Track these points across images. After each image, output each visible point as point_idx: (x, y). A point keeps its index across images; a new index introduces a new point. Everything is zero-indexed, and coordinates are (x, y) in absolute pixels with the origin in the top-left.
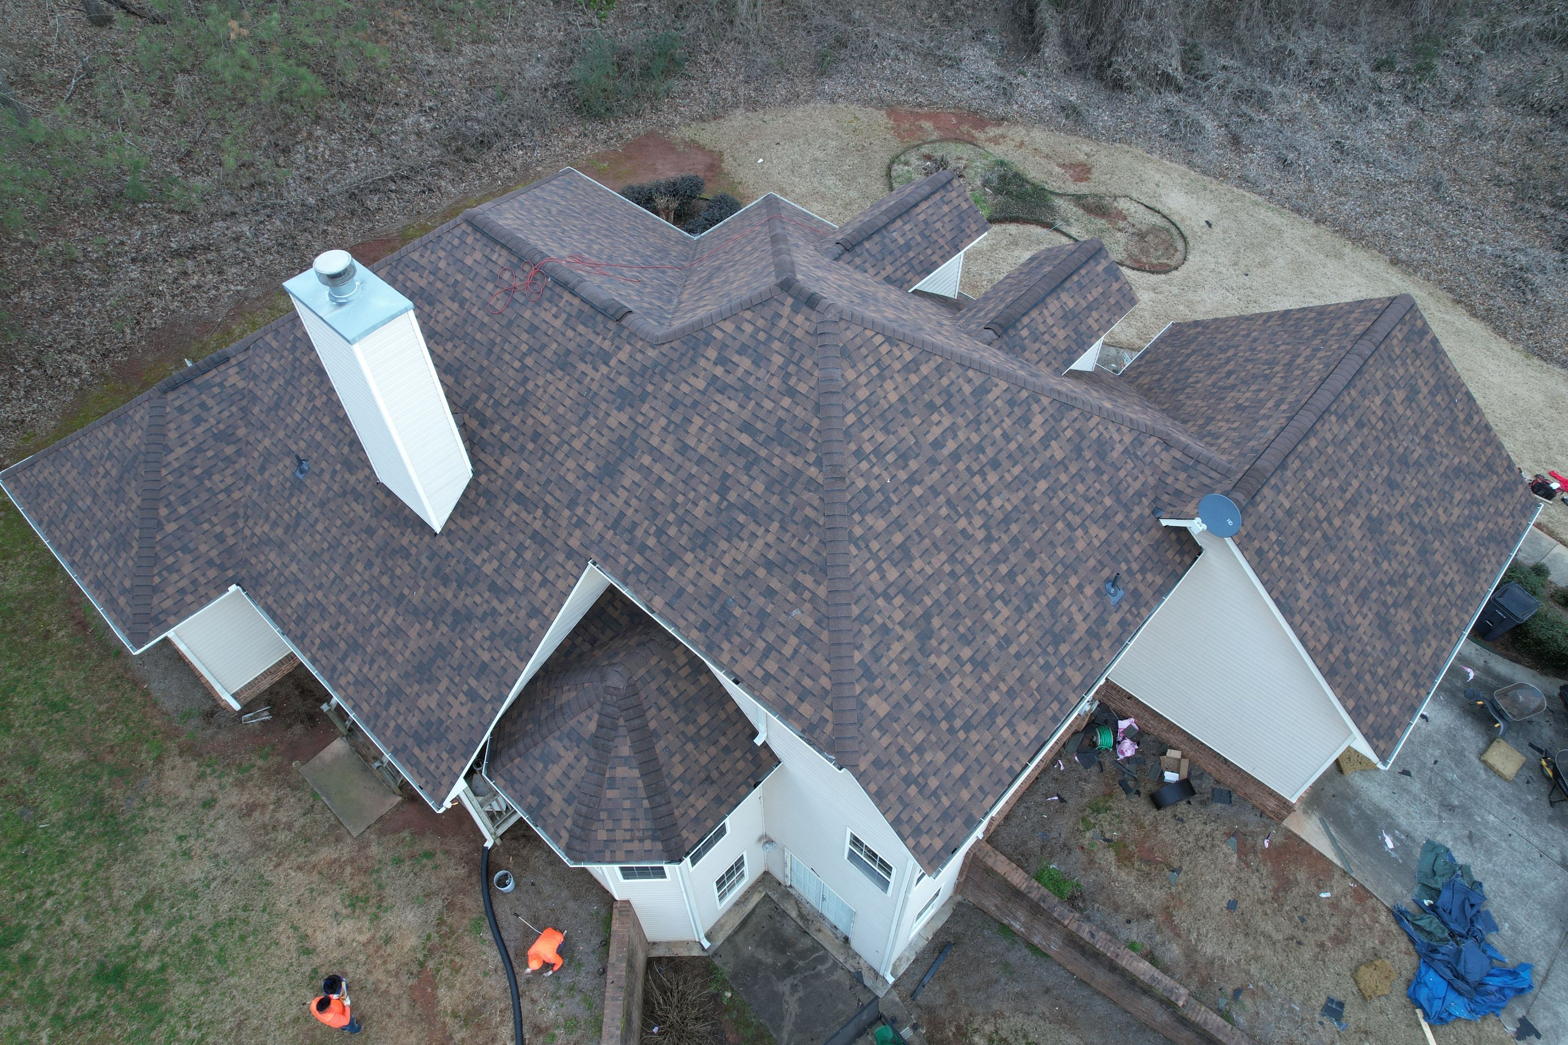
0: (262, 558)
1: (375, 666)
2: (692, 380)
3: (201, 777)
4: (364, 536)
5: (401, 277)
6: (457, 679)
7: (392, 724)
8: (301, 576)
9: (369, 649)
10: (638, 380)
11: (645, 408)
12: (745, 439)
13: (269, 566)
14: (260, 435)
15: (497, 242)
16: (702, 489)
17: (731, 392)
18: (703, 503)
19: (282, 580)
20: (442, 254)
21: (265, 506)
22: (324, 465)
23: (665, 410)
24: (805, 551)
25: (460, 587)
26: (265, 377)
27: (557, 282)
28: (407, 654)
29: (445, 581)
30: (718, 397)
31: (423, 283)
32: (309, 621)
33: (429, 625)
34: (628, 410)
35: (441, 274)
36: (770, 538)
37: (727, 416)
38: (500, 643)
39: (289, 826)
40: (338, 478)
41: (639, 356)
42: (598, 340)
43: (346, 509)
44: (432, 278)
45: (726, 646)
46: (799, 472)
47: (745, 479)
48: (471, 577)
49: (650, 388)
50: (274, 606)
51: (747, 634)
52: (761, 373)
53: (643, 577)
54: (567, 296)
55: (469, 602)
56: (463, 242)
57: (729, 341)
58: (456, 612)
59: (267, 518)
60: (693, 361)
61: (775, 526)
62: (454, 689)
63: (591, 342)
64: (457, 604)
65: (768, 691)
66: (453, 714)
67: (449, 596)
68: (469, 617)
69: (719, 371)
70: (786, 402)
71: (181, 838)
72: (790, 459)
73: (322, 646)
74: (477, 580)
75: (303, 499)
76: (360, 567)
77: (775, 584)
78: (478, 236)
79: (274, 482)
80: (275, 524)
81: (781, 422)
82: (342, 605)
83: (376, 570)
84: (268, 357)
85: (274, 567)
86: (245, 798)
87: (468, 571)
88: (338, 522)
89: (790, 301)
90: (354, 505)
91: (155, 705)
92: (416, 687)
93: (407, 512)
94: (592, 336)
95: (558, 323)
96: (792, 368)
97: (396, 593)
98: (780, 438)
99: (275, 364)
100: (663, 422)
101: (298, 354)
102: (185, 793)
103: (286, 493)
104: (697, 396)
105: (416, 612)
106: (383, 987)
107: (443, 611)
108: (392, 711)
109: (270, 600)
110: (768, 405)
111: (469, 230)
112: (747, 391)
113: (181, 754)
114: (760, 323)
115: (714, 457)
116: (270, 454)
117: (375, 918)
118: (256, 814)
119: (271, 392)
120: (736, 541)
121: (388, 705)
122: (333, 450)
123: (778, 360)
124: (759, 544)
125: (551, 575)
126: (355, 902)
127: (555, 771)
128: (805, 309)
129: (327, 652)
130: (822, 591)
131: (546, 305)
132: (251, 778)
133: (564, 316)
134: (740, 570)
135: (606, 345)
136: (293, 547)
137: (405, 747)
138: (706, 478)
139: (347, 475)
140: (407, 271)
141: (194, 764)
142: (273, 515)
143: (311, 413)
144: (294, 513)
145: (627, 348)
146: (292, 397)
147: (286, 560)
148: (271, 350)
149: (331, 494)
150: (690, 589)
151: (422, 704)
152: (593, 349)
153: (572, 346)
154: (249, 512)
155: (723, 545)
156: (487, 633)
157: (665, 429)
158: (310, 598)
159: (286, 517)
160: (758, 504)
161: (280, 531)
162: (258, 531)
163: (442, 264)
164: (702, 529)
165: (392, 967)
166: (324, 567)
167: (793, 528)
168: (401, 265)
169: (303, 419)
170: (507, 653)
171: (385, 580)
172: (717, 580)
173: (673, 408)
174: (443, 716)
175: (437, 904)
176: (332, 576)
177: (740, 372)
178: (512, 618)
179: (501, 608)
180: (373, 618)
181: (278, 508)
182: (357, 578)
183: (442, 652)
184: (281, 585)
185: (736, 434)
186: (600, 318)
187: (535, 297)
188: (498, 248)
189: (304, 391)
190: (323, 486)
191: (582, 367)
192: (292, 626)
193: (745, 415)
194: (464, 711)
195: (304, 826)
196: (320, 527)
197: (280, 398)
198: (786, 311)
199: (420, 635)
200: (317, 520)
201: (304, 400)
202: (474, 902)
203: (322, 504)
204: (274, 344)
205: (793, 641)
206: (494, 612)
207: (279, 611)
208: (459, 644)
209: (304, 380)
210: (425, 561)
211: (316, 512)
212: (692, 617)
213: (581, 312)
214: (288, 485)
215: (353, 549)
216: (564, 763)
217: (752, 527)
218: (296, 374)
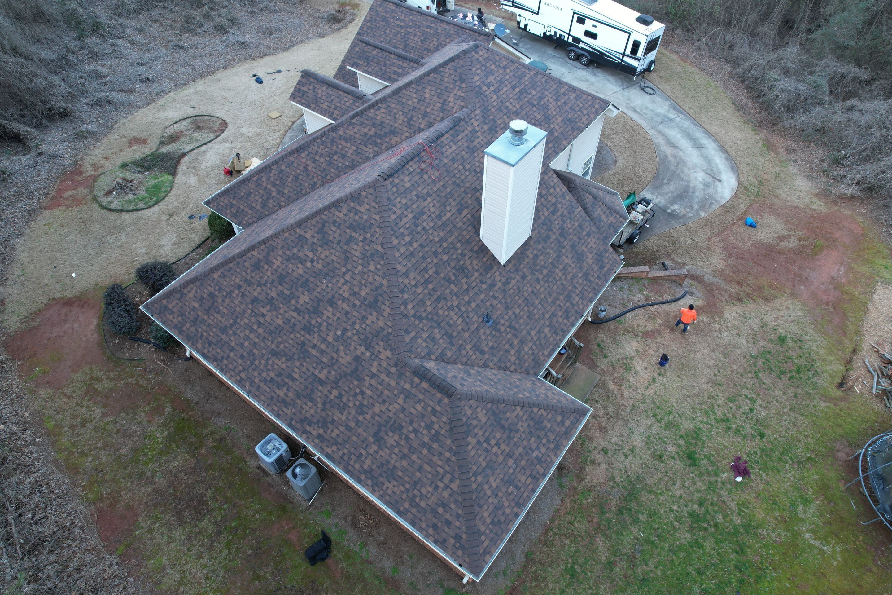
0: (526, 357)
1: (577, 285)
2: (492, 100)
3: (593, 462)
4: (525, 282)
5: (402, 230)
6: (583, 241)
7: (596, 280)
8: (537, 328)
9: (570, 288)
10: (487, 121)
11: (499, 122)
12: (517, 90)
13: (530, 352)
14: (464, 353)
15: (403, 166)
16: (531, 112)
17: (501, 87)
18: (535, 114)
19: (538, 343)
20: (398, 199)
21: (501, 353)
22: (488, 304)
23: (501, 114)
24: (555, 87)
25: (552, 230)
26: (431, 345)
27: (435, 141)
28: (573, 265)
29: (548, 237)
30: (501, 93)
31: (410, 216)
32: (557, 325)
33: (564, 250)
34: (498, 129)
35: (409, 203)
36: (550, 96)
37: (508, 93)
38: (572, 216)
39: (605, 408)
40: (497, 294)
41: (477, 117)
42: (467, 132)
43: (512, 291)
44: (409, 210)
45: (579, 124)
46: (531, 77)
47: (530, 96)
48: (549, 223)
49: (492, 117)
50: (549, 350)
51: (576, 116)
52: (496, 74)
53: (556, 145)
54: (443, 139)
55: (557, 227)
56: (396, 186)
57: (482, 80)
58: (560, 235)
59: (508, 351)
60: (486, 96)
61: (546, 93)
62: (586, 244)
63: (466, 135)
64: (557, 234)
65: (592, 116)
66: (594, 246)
67: (554, 237)
68: (562, 229)
69: (492, 88)
70: (508, 71)
71: (626, 457)
72: (526, 78)
73: (567, 318)
74: (550, 220)
75: (502, 322)
76: (538, 287)
77: (563, 101)
78: (396, 175)
79: (491, 344)
80: (511, 345)
81: (514, 75)
82: (552, 302)
83: (541, 277)
84: (420, 341)
85: (531, 348)
86: (597, 434)
87: (546, 225)
88: (517, 298)
89: (473, 53)
90: (511, 285)
91: (558, 510)
92: (585, 264)
93: (519, 252)
94: (464, 134)
95: (454, 148)
96: (497, 63)
97: (551, 266)
98: (520, 78)
99: (425, 335)
100: (505, 117)
101: (424, 315)
102: (603, 466)
103: (498, 335)
104: (499, 100)
105: (559, 257)
106: (655, 349)
107: (559, 242)
108: (592, 279)
109: (546, 353)
110: (507, 77)
111: (391, 180)
112: (501, 82)
113: (583, 479)
114: (478, 66)
115: (521, 103)
116: (474, 346)
117: (631, 359)
118: (604, 425)
119: (441, 341)
120: (549, 108)
121: (590, 281)
122: (482, 296)
123: (493, 67)
124: (551, 100)
125: (552, 184)
126: (628, 368)
127: (603, 217)
128: (478, 49)
129: (570, 315)
130: (566, 87)
131: (444, 150)
132: (587, 436)
133: (451, 143)
134: (558, 110)
135: (470, 129)
136: (524, 332)
137: (604, 275)
138: (528, 109)
139: (496, 288)
140: (399, 226)
141: (587, 469)
142: (507, 347)
143: (460, 310)
144: (508, 330)
145: (473, 121)
146: (448, 323)
147: (529, 338)
148: (415, 338)
149: (503, 301)
150: (562, 129)
151: (590, 262)
152: (470, 135)
153: (466, 145)
154: (503, 365)
155: (549, 112)
156: (569, 221)
157: (508, 117)
158: (547, 323)
159: (509, 336)
160: (539, 95)
161: (516, 342)
162: (513, 359)
163: (404, 201)
164: (543, 118)
165: (647, 348)
166: (535, 311)
167: (547, 87)
168: (395, 228)
169: (462, 316)
170: (576, 213)
171: (545, 272)
172: (560, 119)
173: (501, 111)
174: (595, 252)
175: (618, 337)
176: (540, 306)
177: (494, 82)
178: (565, 207)
179: (561, 210)
180: (559, 283)
181: (504, 342)
182: (543, 289)
183: (573, 246)
184: (540, 344)
185: (515, 93)
186: (457, 128)
187: (438, 155)
188: (407, 166)
189: (446, 313)
190: (499, 306)
191: (475, 143)
192: (558, 338)
193: (509, 86)
194: (594, 240)
195: (603, 401)
196: (517, 311)
197: (446, 333)
198: (477, 56)
199: (567, 257)
200: (514, 313)
201: (452, 314)
202: (612, 325)
203: (507, 308)
204: (413, 334)
205: (579, 102)
206: (562, 215)
207: (551, 347)
208: (571, 236)
209: (441, 312)
210: (540, 246)
211: (510, 312)
212: (570, 133)
213: (452, 135)
214: (494, 332)
215: (530, 290)
216: (601, 213)
217: (545, 100)
218: (435, 318)
